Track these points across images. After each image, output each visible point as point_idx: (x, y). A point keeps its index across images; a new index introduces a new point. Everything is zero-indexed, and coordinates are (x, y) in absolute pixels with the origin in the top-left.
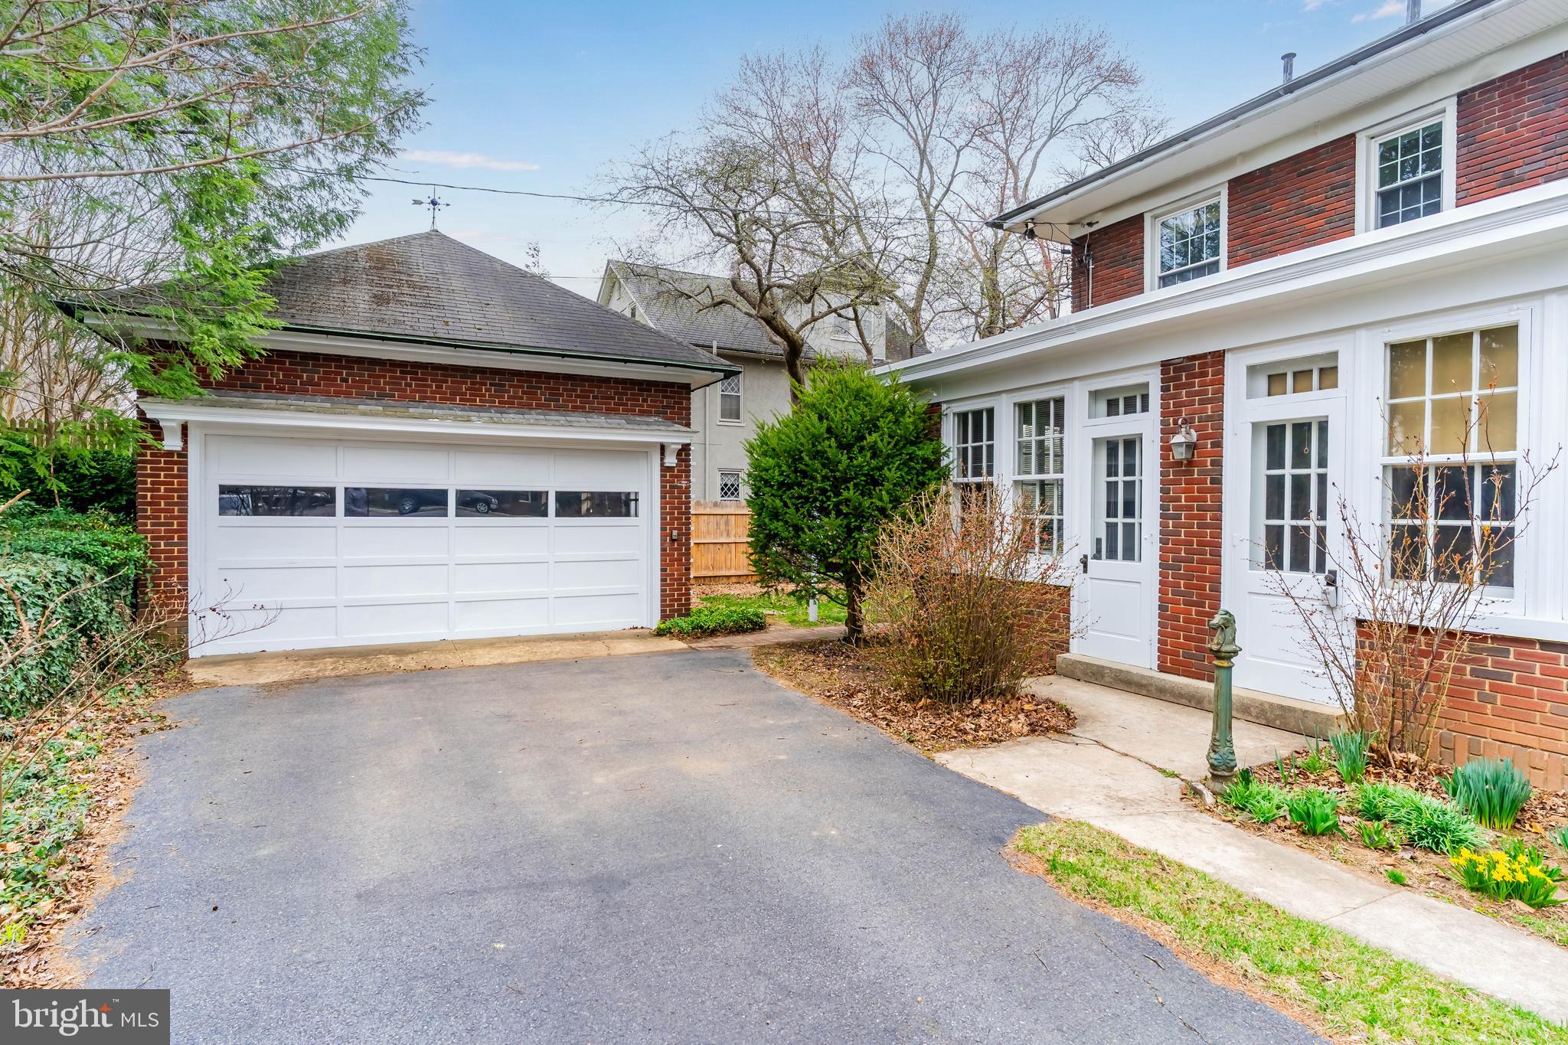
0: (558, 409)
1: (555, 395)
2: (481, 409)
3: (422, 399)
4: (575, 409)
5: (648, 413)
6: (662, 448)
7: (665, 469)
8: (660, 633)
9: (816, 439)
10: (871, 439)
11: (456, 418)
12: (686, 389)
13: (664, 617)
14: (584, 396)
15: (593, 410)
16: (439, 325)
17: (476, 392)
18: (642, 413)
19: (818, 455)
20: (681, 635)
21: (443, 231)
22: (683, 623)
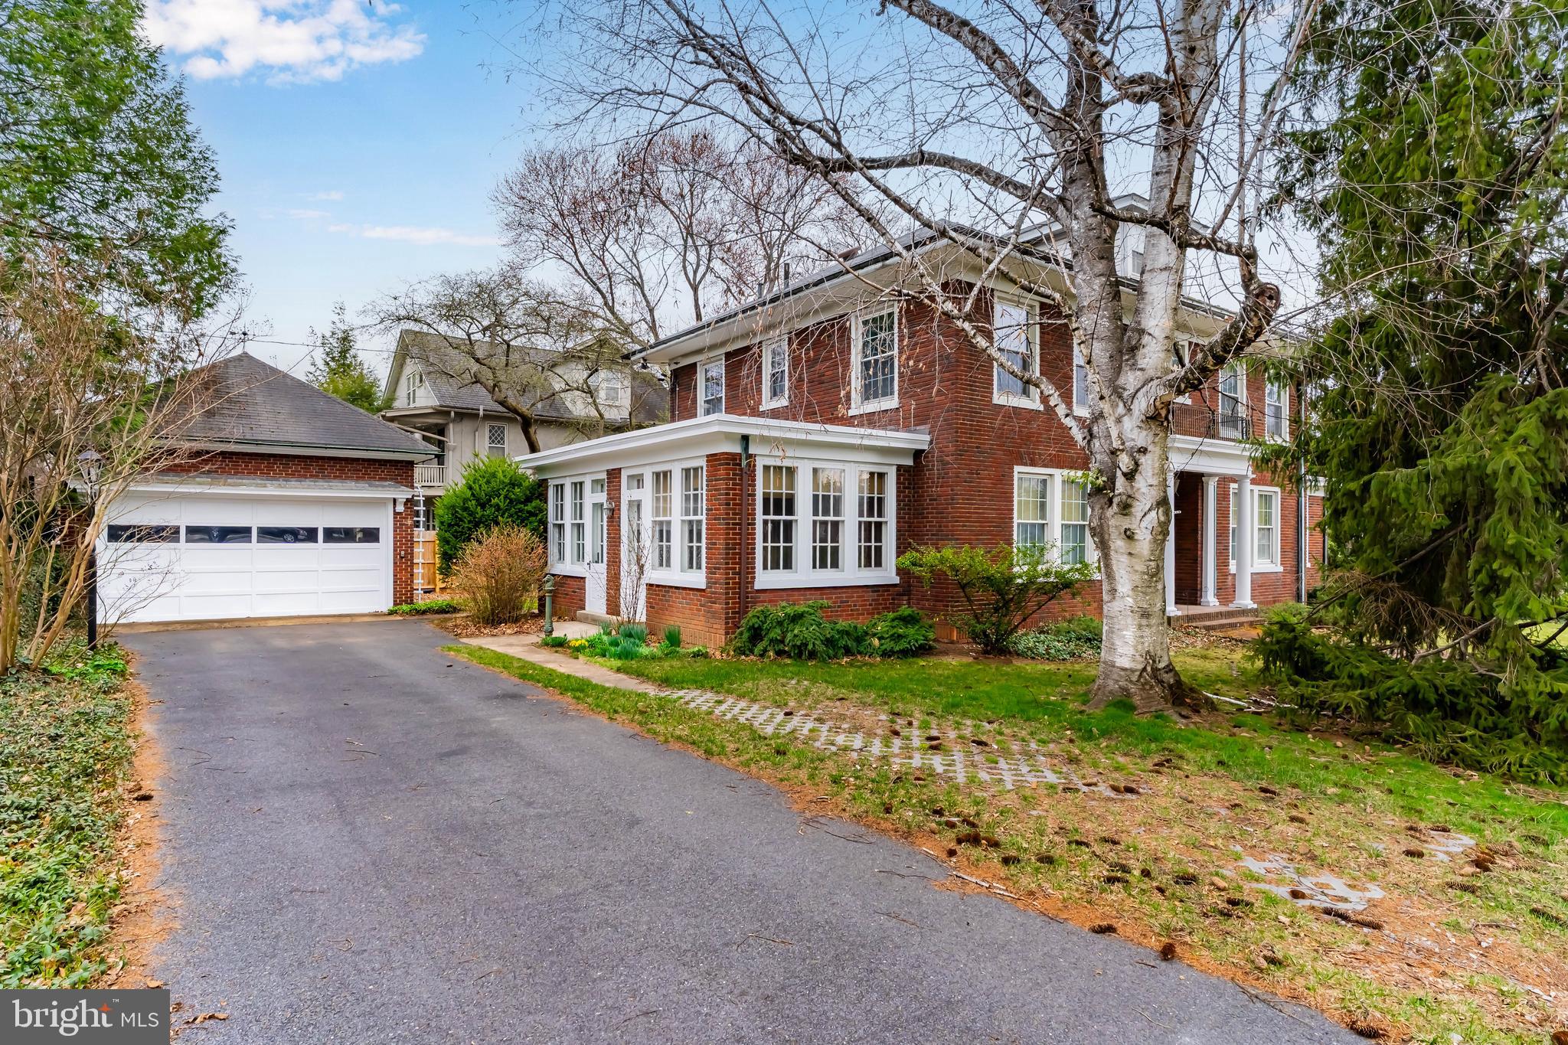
0: (324, 477)
1: (322, 469)
2: (274, 479)
3: (236, 473)
4: (335, 477)
5: (385, 479)
6: (395, 500)
7: (396, 514)
8: (391, 613)
9: (465, 500)
10: (495, 501)
11: (257, 485)
12: (410, 465)
13: (395, 604)
14: (342, 470)
15: (347, 478)
16: (247, 430)
17: (270, 468)
18: (381, 479)
19: (465, 509)
20: (404, 613)
21: (251, 353)
22: (405, 607)
